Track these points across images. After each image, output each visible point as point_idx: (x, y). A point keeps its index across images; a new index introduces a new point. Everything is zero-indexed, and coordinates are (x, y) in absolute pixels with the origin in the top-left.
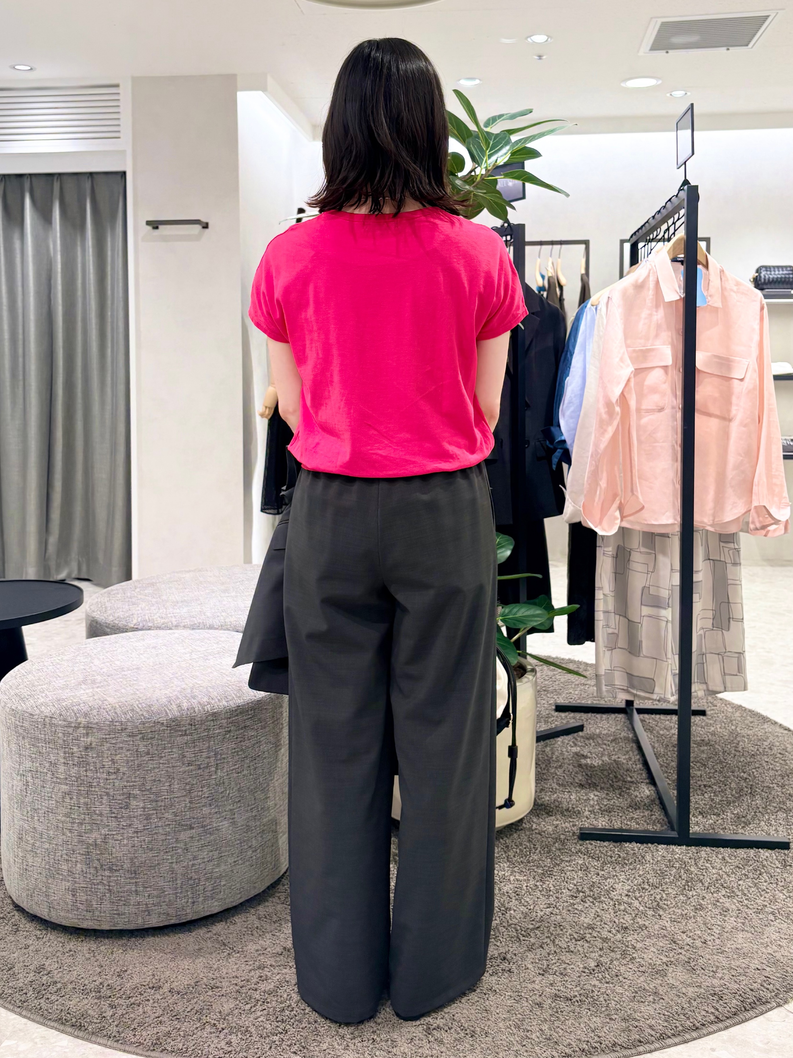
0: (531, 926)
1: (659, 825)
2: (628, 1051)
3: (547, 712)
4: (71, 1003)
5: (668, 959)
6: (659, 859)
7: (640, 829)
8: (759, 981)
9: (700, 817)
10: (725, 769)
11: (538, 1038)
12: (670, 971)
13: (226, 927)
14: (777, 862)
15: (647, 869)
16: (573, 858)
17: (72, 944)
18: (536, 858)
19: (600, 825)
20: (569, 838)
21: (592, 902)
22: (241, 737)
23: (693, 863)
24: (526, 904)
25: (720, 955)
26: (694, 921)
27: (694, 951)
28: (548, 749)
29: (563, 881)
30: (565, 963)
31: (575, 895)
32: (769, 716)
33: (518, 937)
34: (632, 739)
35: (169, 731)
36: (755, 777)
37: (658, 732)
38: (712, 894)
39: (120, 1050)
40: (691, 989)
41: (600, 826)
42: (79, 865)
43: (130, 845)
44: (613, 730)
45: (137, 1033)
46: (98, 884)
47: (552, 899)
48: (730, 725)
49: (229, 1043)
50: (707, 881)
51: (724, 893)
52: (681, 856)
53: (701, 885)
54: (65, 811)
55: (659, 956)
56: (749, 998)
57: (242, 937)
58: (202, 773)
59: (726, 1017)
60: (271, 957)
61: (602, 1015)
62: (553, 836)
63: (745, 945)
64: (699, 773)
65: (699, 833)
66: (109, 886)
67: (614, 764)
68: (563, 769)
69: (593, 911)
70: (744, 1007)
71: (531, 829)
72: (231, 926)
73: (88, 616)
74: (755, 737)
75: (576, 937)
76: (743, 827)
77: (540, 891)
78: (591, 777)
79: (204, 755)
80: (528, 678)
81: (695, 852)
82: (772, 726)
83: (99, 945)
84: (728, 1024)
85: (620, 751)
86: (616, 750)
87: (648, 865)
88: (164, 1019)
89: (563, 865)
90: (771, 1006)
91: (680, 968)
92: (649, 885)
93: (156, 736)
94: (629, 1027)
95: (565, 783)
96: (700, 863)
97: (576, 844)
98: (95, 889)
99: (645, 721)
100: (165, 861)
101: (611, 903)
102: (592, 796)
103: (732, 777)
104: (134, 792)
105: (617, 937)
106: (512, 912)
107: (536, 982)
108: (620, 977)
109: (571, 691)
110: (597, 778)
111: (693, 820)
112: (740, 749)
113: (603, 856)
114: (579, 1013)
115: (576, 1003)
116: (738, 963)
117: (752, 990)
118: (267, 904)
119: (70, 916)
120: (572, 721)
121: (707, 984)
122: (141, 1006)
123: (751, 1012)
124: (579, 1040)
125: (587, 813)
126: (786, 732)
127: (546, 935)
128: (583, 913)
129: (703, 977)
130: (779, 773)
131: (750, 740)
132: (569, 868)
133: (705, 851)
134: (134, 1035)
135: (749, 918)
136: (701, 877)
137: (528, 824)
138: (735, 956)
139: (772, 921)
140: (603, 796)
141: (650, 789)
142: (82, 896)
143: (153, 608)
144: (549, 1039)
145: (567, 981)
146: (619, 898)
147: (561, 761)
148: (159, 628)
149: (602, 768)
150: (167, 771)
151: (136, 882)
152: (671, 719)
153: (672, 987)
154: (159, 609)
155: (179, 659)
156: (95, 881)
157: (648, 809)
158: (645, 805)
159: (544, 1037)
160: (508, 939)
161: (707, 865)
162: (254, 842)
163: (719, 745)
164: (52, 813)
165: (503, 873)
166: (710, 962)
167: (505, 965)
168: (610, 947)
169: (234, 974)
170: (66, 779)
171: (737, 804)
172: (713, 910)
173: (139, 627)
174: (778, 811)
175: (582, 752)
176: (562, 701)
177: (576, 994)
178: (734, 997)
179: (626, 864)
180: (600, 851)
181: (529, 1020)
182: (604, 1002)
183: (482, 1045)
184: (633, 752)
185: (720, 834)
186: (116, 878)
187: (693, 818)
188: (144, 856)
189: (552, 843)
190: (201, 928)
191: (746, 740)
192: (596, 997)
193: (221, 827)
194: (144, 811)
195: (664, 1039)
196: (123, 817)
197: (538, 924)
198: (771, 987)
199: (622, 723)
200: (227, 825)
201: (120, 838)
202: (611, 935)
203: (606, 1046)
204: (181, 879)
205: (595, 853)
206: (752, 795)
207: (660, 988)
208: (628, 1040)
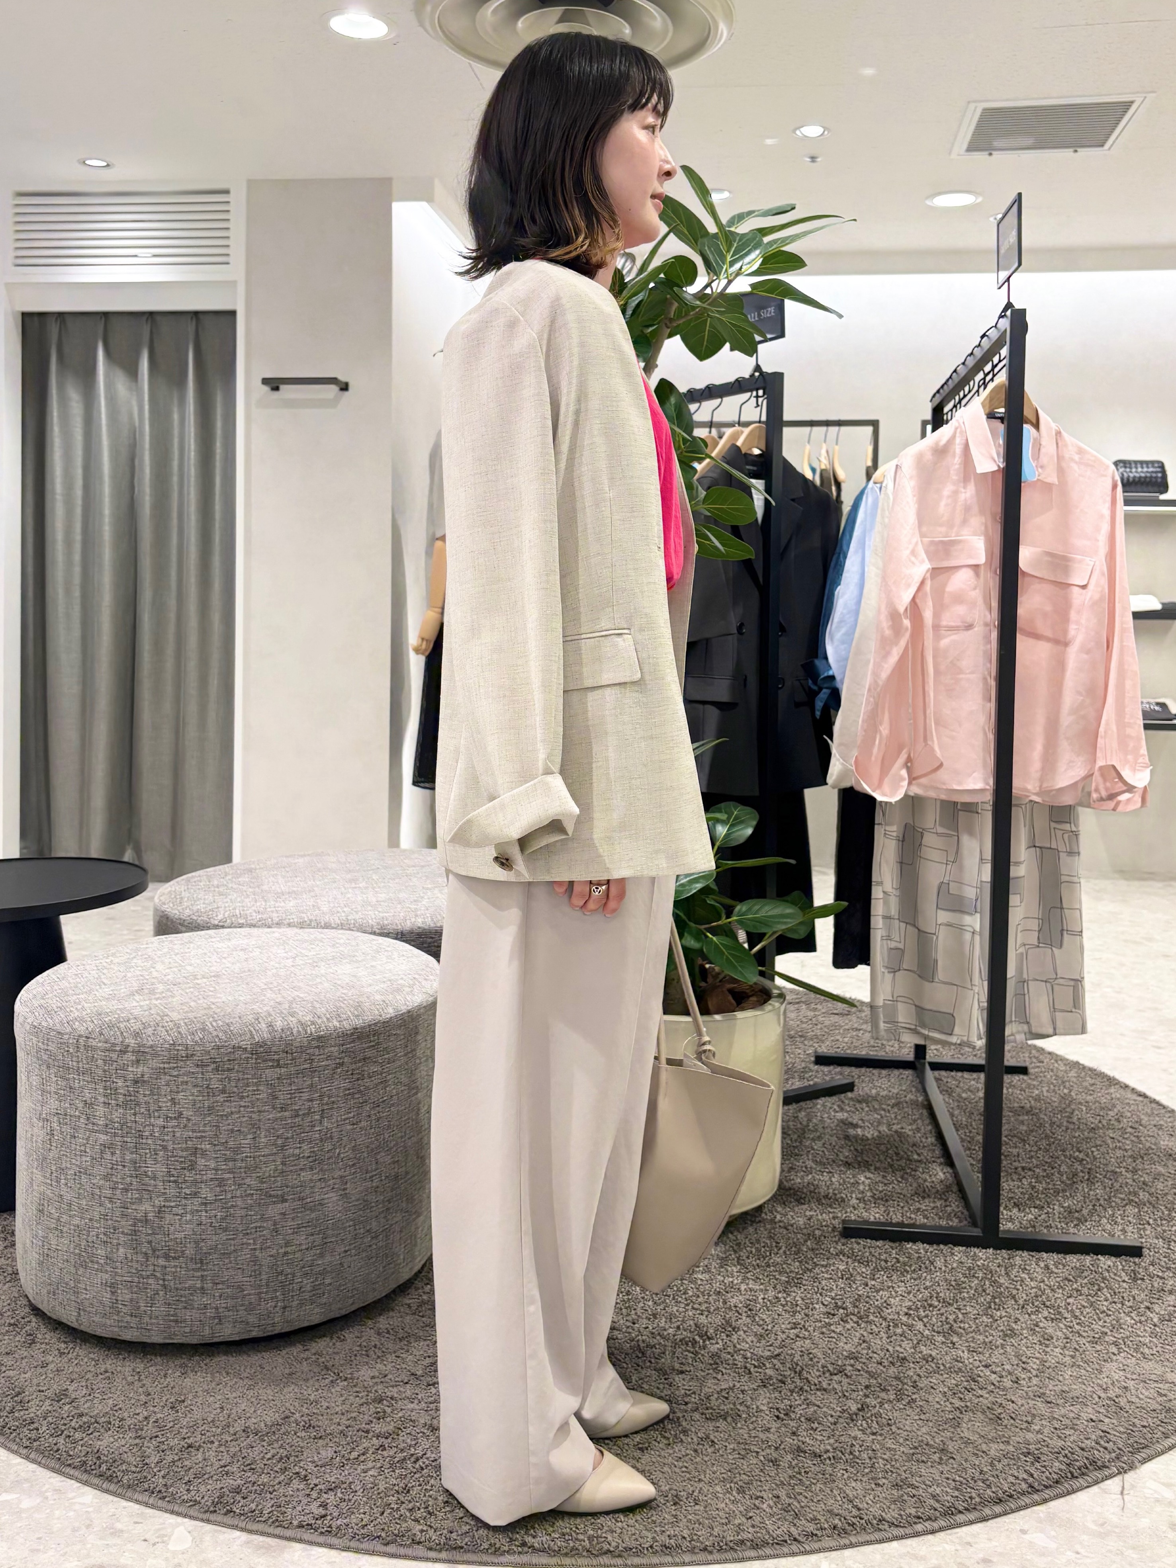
0: (769, 1353)
1: (956, 1221)
2: (901, 1530)
3: (803, 1065)
4: (100, 1443)
5: (963, 1404)
6: (955, 1265)
7: (929, 1224)
8: (1094, 1437)
9: (1015, 1210)
10: (1053, 1147)
11: (771, 1508)
12: (966, 1420)
13: (331, 1344)
14: (1123, 1274)
15: (937, 1279)
16: (831, 1262)
18: (779, 1260)
19: (872, 1217)
20: (827, 1235)
21: (857, 1323)
22: (359, 1074)
23: (1003, 1272)
24: (761, 1322)
25: (1038, 1399)
26: (1002, 1351)
27: (1001, 1393)
28: (802, 1114)
29: (816, 1293)
30: (814, 1405)
31: (832, 1312)
32: (1117, 1077)
34: (922, 1103)
35: (254, 1061)
36: (1095, 1158)
37: (959, 1095)
38: (1029, 1315)
40: (994, 1446)
41: (872, 1219)
42: (122, 1250)
43: (196, 1222)
44: (895, 1091)
45: (191, 1487)
46: (148, 1277)
47: (798, 1317)
48: (1062, 1088)
49: (324, 1505)
50: (1022, 1297)
51: (1046, 1313)
52: (986, 1263)
53: (1014, 1303)
54: (103, 1171)
55: (950, 1399)
56: (1078, 1461)
57: (353, 1358)
58: (301, 1123)
59: (1044, 1486)
60: (393, 1386)
61: (864, 1479)
62: (805, 1231)
63: (1075, 1387)
64: (1015, 1151)
65: (1013, 1232)
66: (164, 1280)
67: (896, 1137)
68: (823, 1141)
69: (857, 1334)
70: (1071, 1472)
71: (773, 1221)
72: (338, 1343)
73: (156, 910)
74: (1097, 1104)
75: (831, 1369)
76: (1076, 1225)
77: (781, 1305)
78: (862, 1153)
79: (305, 1096)
80: (774, 1008)
81: (1007, 1257)
82: (1122, 1091)
83: (148, 1365)
84: (1048, 1496)
85: (904, 1119)
86: (899, 1117)
87: (938, 1274)
88: (233, 1468)
89: (817, 1270)
90: (1111, 1472)
91: (979, 1417)
92: (939, 1301)
93: (236, 1067)
94: (902, 1496)
95: (825, 1160)
96: (1014, 1273)
97: (837, 1242)
98: (143, 1283)
99: (941, 1080)
100: (244, 1246)
101: (884, 1324)
102: (863, 1179)
103: (1063, 1158)
104: (203, 1146)
105: (890, 1371)
106: (741, 1333)
107: (772, 1430)
108: (894, 1428)
109: (838, 1037)
110: (870, 1155)
111: (1004, 1213)
112: (1075, 1119)
113: (874, 1259)
114: (831, 1475)
115: (828, 1461)
116: (1063, 1411)
117: (1083, 1449)
118: (391, 1314)
119: (108, 1322)
120: (839, 1077)
121: (1018, 1439)
122: (201, 1450)
123: (1080, 1480)
124: (830, 1513)
125: (854, 1201)
126: (1141, 1099)
127: (789, 1364)
128: (842, 1337)
129: (1013, 1429)
130: (1130, 1153)
131: (1089, 1109)
132: (826, 1276)
133: (1020, 1257)
135: (1081, 1350)
136: (1015, 1292)
137: (769, 1213)
138: (1061, 1402)
139: (1115, 1355)
140: (877, 1180)
141: (945, 1170)
142: (125, 1294)
143: (247, 900)
144: (787, 1510)
146: (896, 1317)
147: (821, 1130)
148: (254, 926)
149: (879, 1141)
150: (251, 1117)
151: (202, 1276)
152: (979, 1078)
153: (967, 1442)
154: (256, 901)
155: (277, 965)
156: (144, 1273)
157: (941, 1199)
158: (938, 1192)
159: (780, 1506)
161: (1023, 1275)
162: (374, 1224)
163: (1046, 1115)
164: (86, 1174)
165: (731, 1279)
166: (1023, 1409)
168: (881, 1384)
169: (338, 1409)
170: (107, 1125)
171: (1068, 1194)
172: (1030, 1338)
173: (226, 924)
174: (1127, 1204)
175: (850, 1120)
176: (824, 1049)
177: (829, 1447)
178: (1057, 1458)
179: (907, 1272)
180: (871, 1253)
181: (759, 1483)
182: (868, 1461)
183: (690, 1517)
184: (923, 1121)
185: (1044, 1233)
187: (1005, 1212)
188: (214, 1238)
189: (802, 1241)
190: (294, 1344)
191: (1084, 1109)
192: (857, 1454)
193: (326, 1201)
194: (216, 1174)
195: (952, 1514)
196: (185, 1181)
197: (777, 1351)
198: (1110, 1446)
199: (909, 1082)
200: (335, 1198)
201: (180, 1212)
202: (882, 1368)
203: (868, 1522)
204: (267, 1273)
205: (862, 1256)
206: (1090, 1181)
207: (949, 1442)
208: (901, 1515)
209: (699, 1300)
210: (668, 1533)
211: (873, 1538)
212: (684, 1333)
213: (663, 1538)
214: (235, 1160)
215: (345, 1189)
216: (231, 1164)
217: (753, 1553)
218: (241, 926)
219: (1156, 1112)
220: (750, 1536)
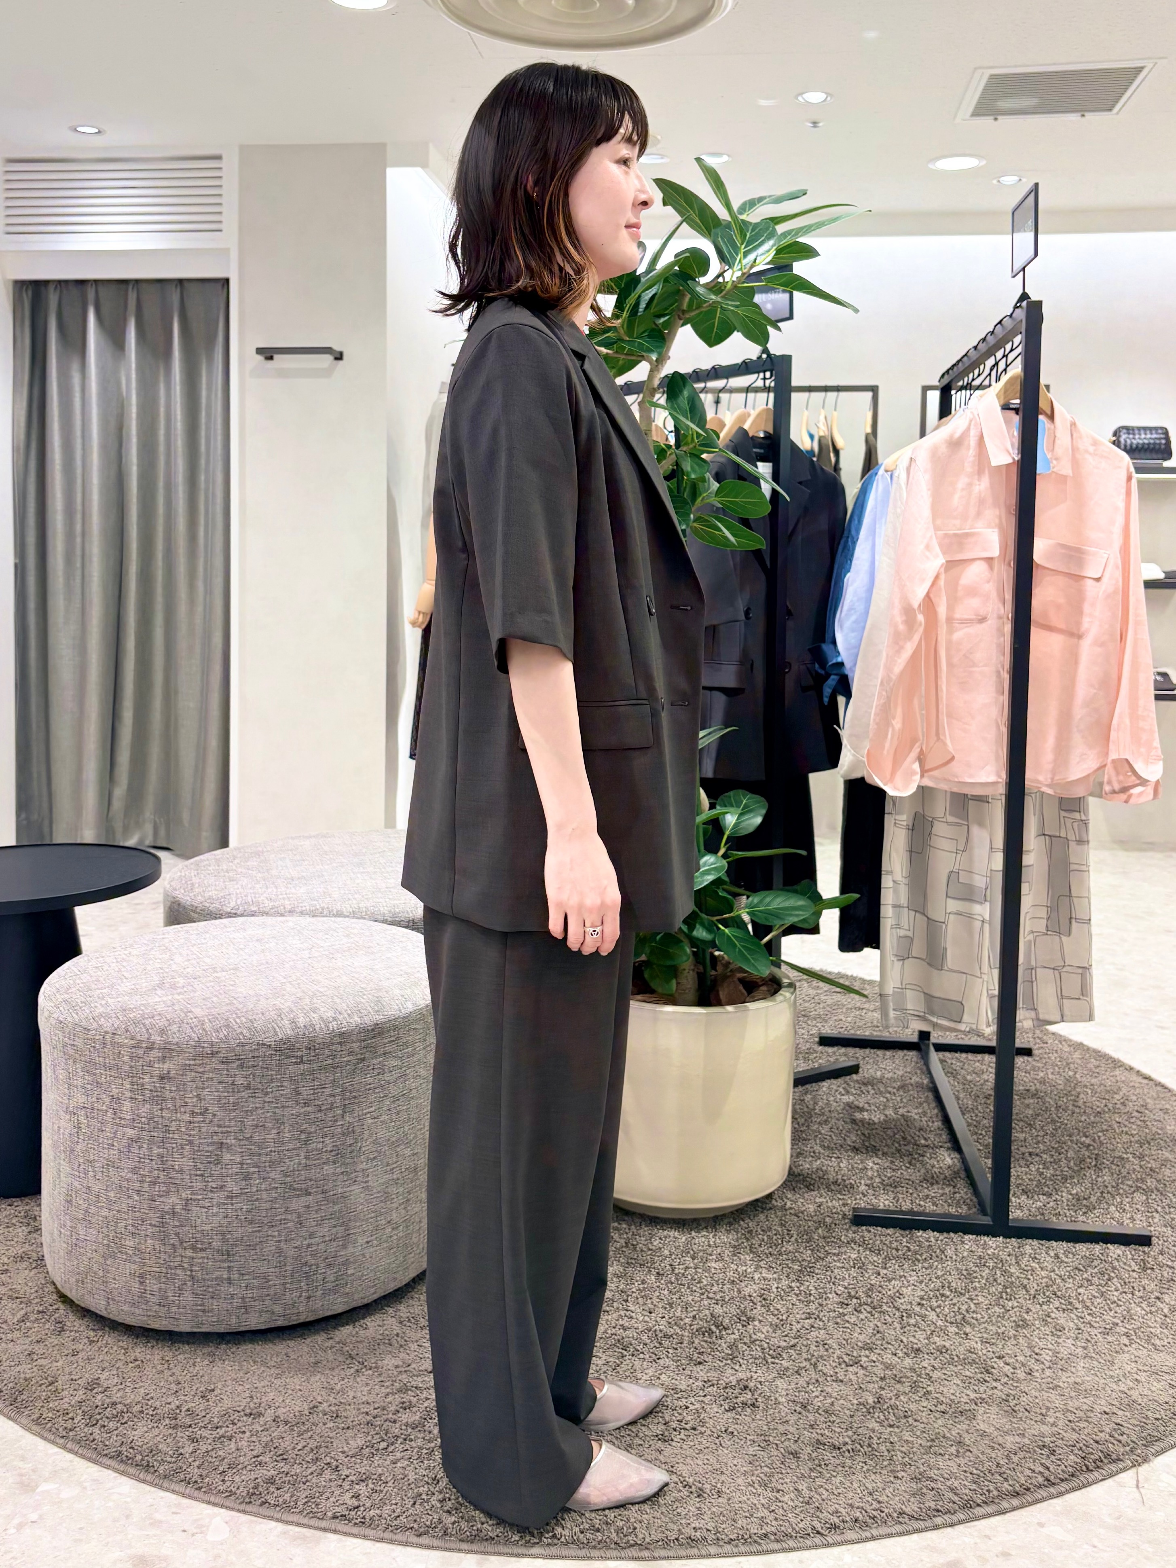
0: (784, 1344)
1: (965, 1208)
2: (921, 1522)
3: (808, 1046)
4: (134, 1433)
5: (978, 1396)
6: (965, 1254)
7: (938, 1212)
8: (1108, 1430)
9: (1024, 1197)
10: (1059, 1131)
11: (793, 1501)
12: (981, 1412)
13: (353, 1333)
14: (1133, 1264)
15: (948, 1268)
16: (843, 1250)
17: (138, 1350)
18: (790, 1248)
19: (882, 1205)
20: (837, 1222)
21: (870, 1313)
23: (1014, 1261)
24: (776, 1312)
25: (1051, 1391)
26: (1014, 1342)
27: (1015, 1384)
28: (808, 1097)
29: (829, 1282)
30: (831, 1397)
31: (846, 1302)
32: (1122, 1059)
33: (764, 1359)
34: (927, 1085)
35: (277, 1057)
36: (1102, 1143)
37: (964, 1078)
38: (1041, 1306)
39: (203, 1502)
40: (1010, 1438)
41: (882, 1207)
42: (149, 1241)
43: (221, 1216)
44: (901, 1073)
45: (226, 1479)
46: (176, 1268)
47: (813, 1307)
48: (1067, 1070)
49: (357, 1496)
50: (1033, 1287)
51: (1057, 1304)
52: (996, 1252)
53: (1025, 1292)
54: (131, 1164)
55: (965, 1391)
56: (1092, 1454)
57: (376, 1347)
58: (323, 1118)
59: (1060, 1479)
60: (417, 1376)
61: (884, 1472)
62: (815, 1218)
63: (1087, 1378)
64: (1022, 1136)
65: (1023, 1219)
66: (191, 1271)
67: (902, 1121)
68: (830, 1125)
69: (871, 1324)
70: (1085, 1465)
71: (783, 1208)
72: (360, 1331)
73: (166, 895)
74: (1102, 1087)
75: (847, 1360)
76: (1085, 1213)
77: (795, 1294)
78: (869, 1138)
79: (327, 1091)
80: (785, 997)
81: (1017, 1246)
82: (1126, 1073)
83: (177, 1353)
84: (1063, 1489)
85: (910, 1103)
86: (905, 1100)
87: (949, 1263)
88: (266, 1458)
89: (829, 1259)
90: (1124, 1465)
91: (994, 1409)
92: (951, 1291)
93: (260, 1064)
94: (922, 1489)
95: (832, 1145)
96: (1024, 1262)
97: (847, 1230)
98: (171, 1274)
99: (945, 1061)
100: (270, 1238)
101: (897, 1314)
102: (871, 1164)
103: (1069, 1143)
104: (228, 1141)
105: (905, 1362)
106: (756, 1323)
107: (790, 1423)
108: (910, 1420)
109: (841, 1017)
110: (877, 1140)
111: (1013, 1201)
112: (1080, 1103)
113: (885, 1248)
115: (847, 1453)
116: (1077, 1404)
117: (1097, 1442)
119: (137, 1311)
120: (843, 1058)
121: (1033, 1432)
122: (234, 1440)
123: (1096, 1473)
124: (851, 1506)
125: (863, 1188)
126: (1146, 1081)
127: (804, 1355)
128: (857, 1328)
129: (1028, 1422)
130: (1137, 1138)
131: (1094, 1092)
132: (838, 1264)
133: (1030, 1246)
134: (223, 1480)
135: (1093, 1341)
136: (1025, 1282)
137: (779, 1201)
138: (1073, 1394)
139: (1126, 1345)
140: (886, 1165)
141: (952, 1157)
142: (152, 1285)
143: (258, 886)
144: (808, 1503)
145: (834, 1422)
146: (909, 1307)
147: (827, 1114)
148: (267, 914)
149: (886, 1125)
150: (275, 1113)
151: (229, 1267)
152: (983, 1059)
153: (984, 1434)
154: (267, 888)
155: (294, 957)
156: (172, 1264)
157: (950, 1185)
158: (946, 1178)
159: (801, 1499)
160: (750, 1361)
161: (1034, 1265)
162: (394, 1215)
163: (1051, 1098)
164: (113, 1167)
165: (744, 1268)
166: (1037, 1401)
167: (747, 1397)
168: (896, 1376)
169: (364, 1399)
170: (134, 1120)
171: (1076, 1181)
172: (1043, 1329)
173: (239, 912)
174: (1134, 1191)
175: (856, 1103)
176: (828, 1030)
177: (847, 1440)
178: (1072, 1452)
179: (918, 1261)
180: (881, 1241)
181: (780, 1476)
182: (886, 1453)
183: (714, 1509)
184: (929, 1104)
185: (1052, 1221)
186: (200, 1261)
187: (1013, 1199)
188: (240, 1229)
189: (813, 1228)
190: (318, 1333)
191: (1090, 1092)
192: (875, 1446)
193: (348, 1194)
194: (242, 1168)
195: (971, 1507)
196: (211, 1175)
197: (793, 1342)
198: (1124, 1438)
199: (913, 1064)
200: (357, 1191)
201: (207, 1205)
202: (897, 1359)
203: (889, 1515)
204: (292, 1264)
205: (874, 1244)
206: (1098, 1168)
207: (965, 1435)
208: (920, 1508)
209: (714, 1289)
210: (693, 1525)
211: (894, 1532)
212: (701, 1323)
213: (689, 1531)
214: (260, 1155)
215: (366, 1182)
216: (256, 1158)
217: (776, 1546)
218: (253, 914)
219: (1162, 1096)
220: (773, 1529)
